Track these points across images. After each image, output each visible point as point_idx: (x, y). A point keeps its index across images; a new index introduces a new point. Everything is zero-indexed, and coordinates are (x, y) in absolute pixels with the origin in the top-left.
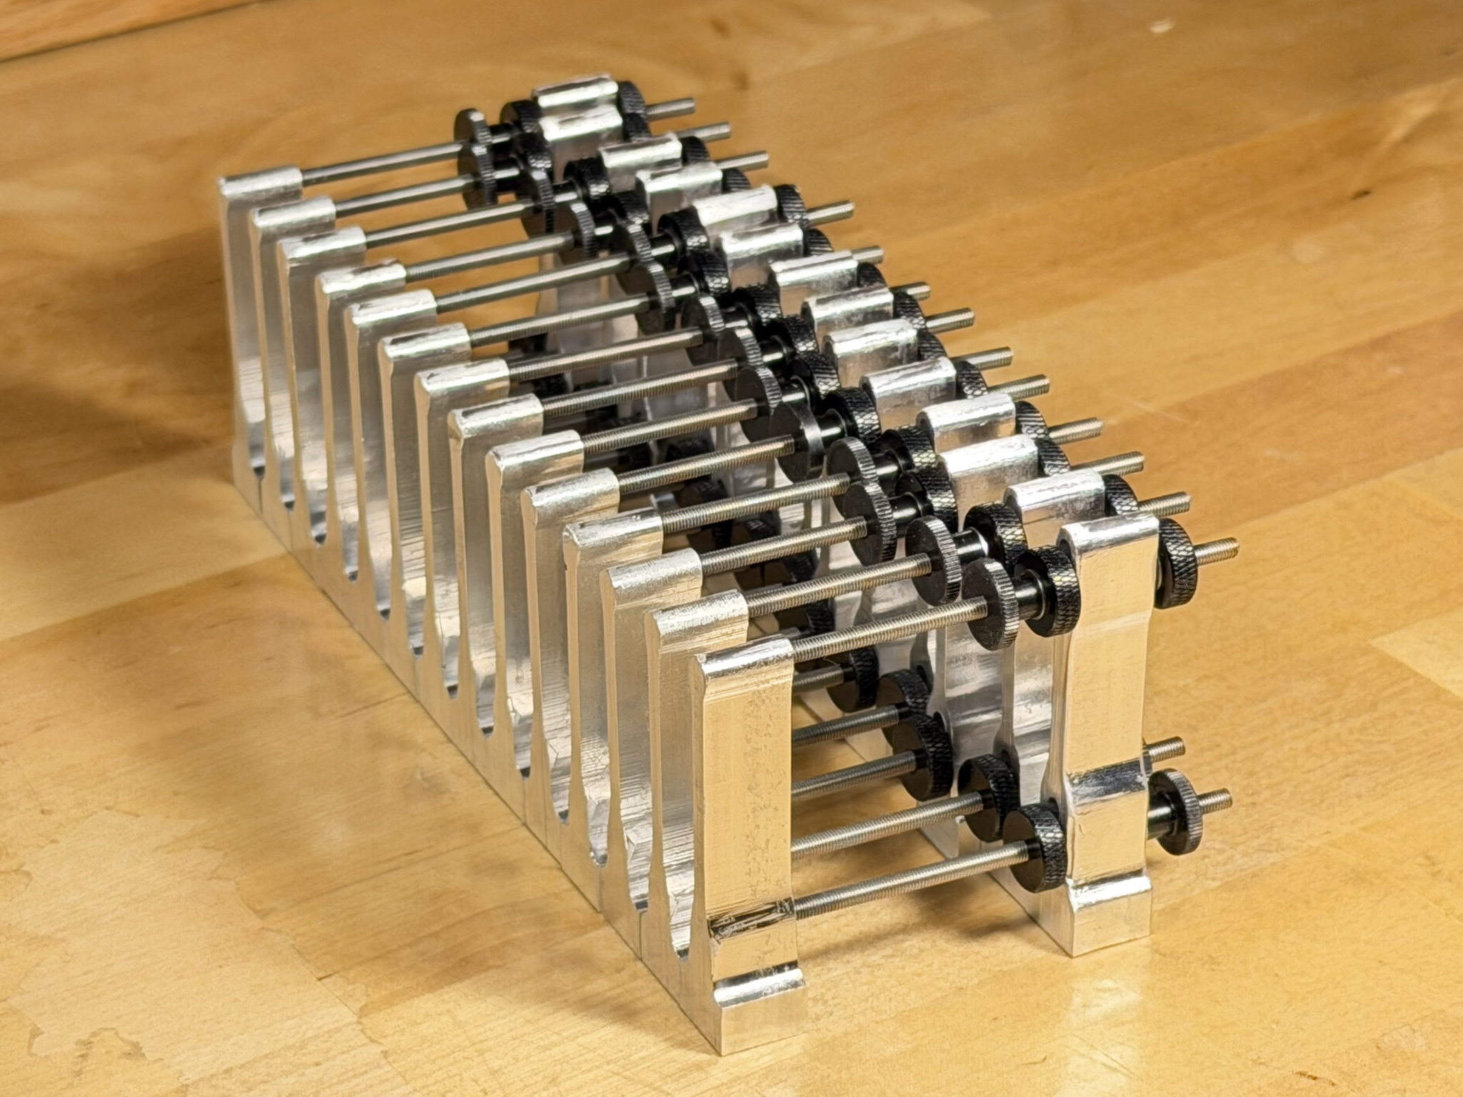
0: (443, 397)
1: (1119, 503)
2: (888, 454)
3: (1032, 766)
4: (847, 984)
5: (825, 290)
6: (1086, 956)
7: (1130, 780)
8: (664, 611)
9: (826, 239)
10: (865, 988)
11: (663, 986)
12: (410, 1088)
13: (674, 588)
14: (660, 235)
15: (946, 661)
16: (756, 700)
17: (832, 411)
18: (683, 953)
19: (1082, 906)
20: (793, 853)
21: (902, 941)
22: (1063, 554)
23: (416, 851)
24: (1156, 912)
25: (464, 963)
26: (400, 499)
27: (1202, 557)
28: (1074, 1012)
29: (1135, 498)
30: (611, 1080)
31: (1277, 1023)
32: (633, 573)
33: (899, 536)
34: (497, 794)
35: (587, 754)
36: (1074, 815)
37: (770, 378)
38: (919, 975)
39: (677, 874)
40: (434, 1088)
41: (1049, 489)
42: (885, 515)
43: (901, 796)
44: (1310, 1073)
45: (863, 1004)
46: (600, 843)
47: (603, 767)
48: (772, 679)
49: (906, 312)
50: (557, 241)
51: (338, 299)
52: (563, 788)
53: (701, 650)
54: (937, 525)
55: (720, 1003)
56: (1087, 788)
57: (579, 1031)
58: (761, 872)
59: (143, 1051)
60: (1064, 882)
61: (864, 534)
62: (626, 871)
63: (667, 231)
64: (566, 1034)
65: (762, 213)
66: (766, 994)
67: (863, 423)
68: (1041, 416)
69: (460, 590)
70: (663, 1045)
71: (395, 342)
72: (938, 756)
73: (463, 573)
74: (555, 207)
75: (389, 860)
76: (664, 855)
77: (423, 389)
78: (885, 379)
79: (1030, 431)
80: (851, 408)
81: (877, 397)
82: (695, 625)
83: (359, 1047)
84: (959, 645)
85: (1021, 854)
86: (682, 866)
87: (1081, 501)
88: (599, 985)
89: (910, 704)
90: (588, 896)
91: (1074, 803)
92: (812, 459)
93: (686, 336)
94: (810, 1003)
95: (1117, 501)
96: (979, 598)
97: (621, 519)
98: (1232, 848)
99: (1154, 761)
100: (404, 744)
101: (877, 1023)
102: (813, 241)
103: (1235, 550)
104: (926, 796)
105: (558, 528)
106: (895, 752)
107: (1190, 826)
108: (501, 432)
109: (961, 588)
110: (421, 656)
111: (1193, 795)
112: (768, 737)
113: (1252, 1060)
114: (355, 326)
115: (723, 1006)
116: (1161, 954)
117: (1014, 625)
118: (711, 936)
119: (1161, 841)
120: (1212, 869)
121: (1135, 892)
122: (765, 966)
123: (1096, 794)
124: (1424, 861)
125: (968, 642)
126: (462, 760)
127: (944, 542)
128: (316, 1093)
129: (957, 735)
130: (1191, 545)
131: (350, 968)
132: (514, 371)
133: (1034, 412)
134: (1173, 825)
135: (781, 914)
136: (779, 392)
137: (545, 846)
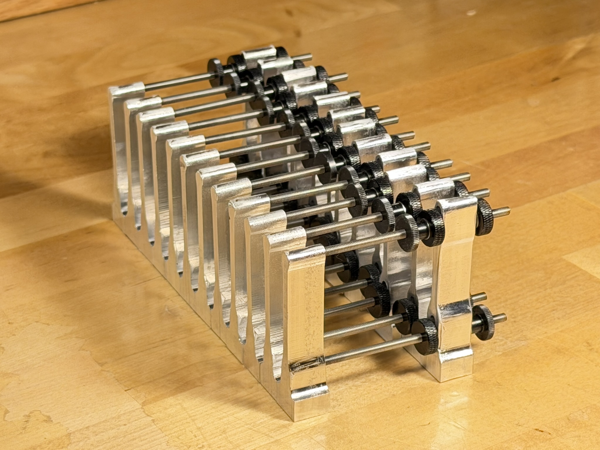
0: (178, 150)
1: (460, 192)
2: (364, 173)
3: (423, 303)
4: (346, 393)
5: (337, 107)
6: (446, 382)
7: (464, 308)
8: (271, 234)
9: (337, 87)
10: (354, 394)
11: (270, 394)
12: (163, 434)
13: (275, 226)
14: (268, 86)
15: (388, 259)
16: (309, 271)
17: (340, 156)
18: (278, 379)
19: (444, 361)
20: (324, 338)
21: (369, 376)
22: (438, 212)
23: (166, 339)
24: (475, 364)
25: (186, 384)
26: (159, 194)
27: (495, 214)
28: (441, 405)
29: (467, 190)
30: (248, 432)
31: (526, 409)
32: (258, 220)
33: (369, 206)
34: (199, 317)
35: (237, 298)
36: (441, 322)
37: (314, 142)
38: (376, 390)
39: (275, 346)
40: (174, 435)
41: (431, 186)
42: (363, 196)
43: (369, 317)
44: (540, 429)
45: (353, 401)
46: (243, 335)
47: (245, 303)
48: (316, 262)
49: (371, 116)
50: (225, 88)
51: (134, 111)
52: (228, 313)
53: (287, 250)
54: (385, 200)
55: (294, 399)
56: (447, 311)
57: (235, 412)
58: (311, 344)
59: (52, 419)
60: (437, 351)
61: (354, 205)
62: (254, 346)
63: (271, 84)
64: (229, 413)
65: (310, 77)
66: (313, 396)
67: (353, 160)
68: (428, 158)
69: (184, 231)
70: (270, 417)
71: (157, 128)
72: (384, 299)
73: (185, 224)
74: (224, 75)
75: (153, 343)
76: (271, 338)
77: (170, 147)
78: (362, 142)
79: (423, 164)
80: (348, 154)
81: (359, 149)
82: (284, 241)
83: (143, 418)
84: (393, 253)
85: (419, 339)
86: (278, 343)
87: (445, 191)
88: (243, 393)
89: (372, 278)
90: (238, 357)
91: (442, 317)
92: (332, 175)
93: (279, 126)
94: (331, 401)
95: (460, 191)
96: (403, 230)
97: (253, 198)
98: (506, 339)
99: (474, 302)
100: (160, 297)
101: (359, 409)
102: (331, 88)
103: (509, 212)
104: (379, 316)
105: (226, 203)
106: (366, 298)
107: (490, 328)
108: (203, 164)
109: (395, 227)
110: (168, 260)
111: (491, 315)
112: (315, 287)
113: (516, 424)
114: (141, 122)
115: (295, 401)
116: (477, 381)
117: (417, 241)
118: (290, 371)
119: (477, 335)
120: (498, 347)
121: (466, 355)
122: (313, 385)
123: (450, 314)
124: (586, 345)
125: (397, 251)
126: (185, 303)
127: (388, 207)
128: (125, 436)
129: (392, 290)
130: (491, 209)
131: (138, 386)
132: (208, 140)
133: (425, 156)
134: (482, 327)
135: (319, 363)
136: (318, 148)
137: (219, 338)
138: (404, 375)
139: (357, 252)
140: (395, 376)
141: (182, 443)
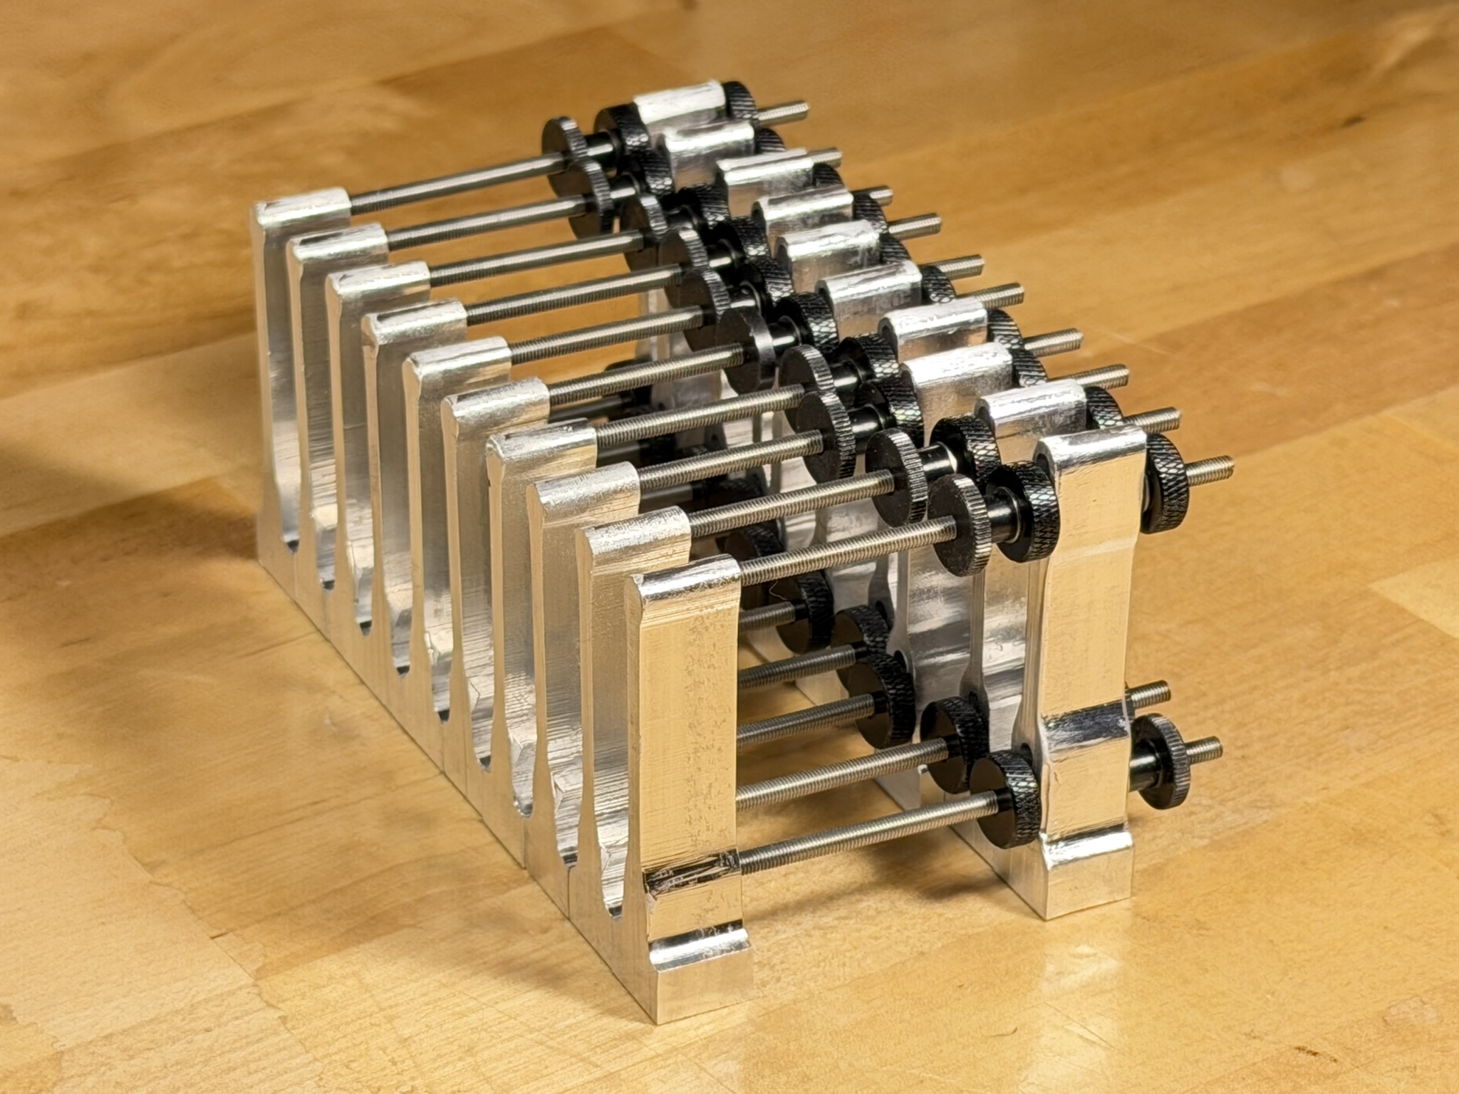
0: (356, 300)
1: (1102, 418)
2: (846, 365)
3: (1002, 710)
4: (797, 947)
5: (778, 190)
6: (1059, 920)
7: (1111, 725)
8: (597, 528)
9: (779, 138)
10: (816, 951)
11: (593, 949)
12: (310, 1056)
13: (609, 505)
14: (596, 134)
15: (909, 593)
16: (697, 628)
17: (784, 318)
18: (616, 911)
19: (1057, 863)
20: (738, 803)
21: (858, 901)
22: (1041, 469)
23: (323, 801)
24: (1137, 872)
25: (373, 922)
26: (309, 417)
27: (1194, 477)
28: (1047, 980)
29: (1120, 412)
30: (534, 1050)
31: (1273, 994)
32: (562, 488)
33: (858, 452)
34: (413, 740)
35: (511, 693)
36: (1049, 761)
37: (717, 283)
38: (876, 938)
39: (609, 823)
40: (337, 1057)
41: (1027, 400)
42: (843, 427)
43: (860, 746)
44: (1309, 1048)
45: (814, 969)
46: (525, 792)
47: (529, 707)
48: (716, 603)
49: (867, 215)
52: (486, 732)
53: (638, 571)
54: (901, 439)
55: (656, 965)
56: (1064, 733)
57: (500, 996)
58: (703, 820)
59: (14, 1014)
60: (1038, 837)
61: (820, 449)
62: (553, 820)
63: (605, 130)
64: (484, 1000)
65: (709, 110)
66: (707, 957)
67: (819, 331)
68: (1015, 325)
69: (374, 516)
70: (592, 1012)
71: (304, 242)
72: (899, 698)
73: (377, 498)
75: (292, 811)
76: (595, 801)
77: (335, 292)
78: (844, 283)
79: (1003, 341)
80: (806, 315)
81: (835, 302)
82: (632, 544)
83: (255, 1012)
84: (924, 576)
85: (990, 805)
86: (615, 814)
87: (1061, 414)
88: (523, 947)
89: (868, 642)
90: (512, 851)
91: (1050, 749)
92: (762, 370)
93: (626, 240)
94: (756, 968)
95: (1100, 415)
96: (947, 517)
97: (551, 430)
98: (1220, 804)
99: (1136, 708)
100: (313, 687)
101: (829, 989)
102: (765, 139)
103: (1230, 470)
104: (886, 742)
105: (481, 441)
106: (851, 696)
107: (1177, 776)
108: (422, 339)
109: (926, 508)
110: (332, 591)
111: (1180, 742)
112: (712, 670)
113: (1246, 1035)
114: (261, 227)
115: (659, 969)
116: (1144, 918)
117: (985, 548)
118: (646, 891)
119: (1144, 794)
120: (1199, 826)
121: (1115, 848)
122: (707, 926)
123: (1073, 740)
124: (1432, 820)
125: (933, 572)
126: (376, 703)
127: (909, 457)
128: (206, 1063)
129: (919, 676)
130: (1182, 463)
131: (247, 926)
132: (436, 275)
133: (1008, 321)
134: (1158, 775)
135: (724, 868)
136: (727, 297)
137: (465, 797)
138: (949, 900)
139: (828, 572)
140: (926, 901)
141: (358, 1081)
